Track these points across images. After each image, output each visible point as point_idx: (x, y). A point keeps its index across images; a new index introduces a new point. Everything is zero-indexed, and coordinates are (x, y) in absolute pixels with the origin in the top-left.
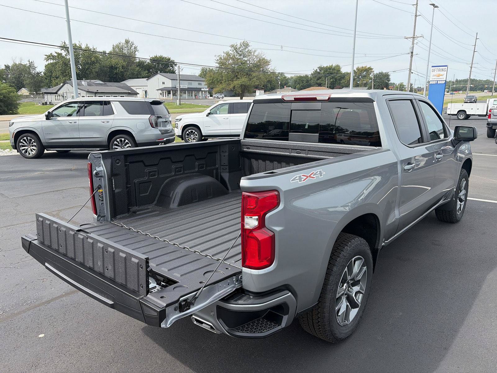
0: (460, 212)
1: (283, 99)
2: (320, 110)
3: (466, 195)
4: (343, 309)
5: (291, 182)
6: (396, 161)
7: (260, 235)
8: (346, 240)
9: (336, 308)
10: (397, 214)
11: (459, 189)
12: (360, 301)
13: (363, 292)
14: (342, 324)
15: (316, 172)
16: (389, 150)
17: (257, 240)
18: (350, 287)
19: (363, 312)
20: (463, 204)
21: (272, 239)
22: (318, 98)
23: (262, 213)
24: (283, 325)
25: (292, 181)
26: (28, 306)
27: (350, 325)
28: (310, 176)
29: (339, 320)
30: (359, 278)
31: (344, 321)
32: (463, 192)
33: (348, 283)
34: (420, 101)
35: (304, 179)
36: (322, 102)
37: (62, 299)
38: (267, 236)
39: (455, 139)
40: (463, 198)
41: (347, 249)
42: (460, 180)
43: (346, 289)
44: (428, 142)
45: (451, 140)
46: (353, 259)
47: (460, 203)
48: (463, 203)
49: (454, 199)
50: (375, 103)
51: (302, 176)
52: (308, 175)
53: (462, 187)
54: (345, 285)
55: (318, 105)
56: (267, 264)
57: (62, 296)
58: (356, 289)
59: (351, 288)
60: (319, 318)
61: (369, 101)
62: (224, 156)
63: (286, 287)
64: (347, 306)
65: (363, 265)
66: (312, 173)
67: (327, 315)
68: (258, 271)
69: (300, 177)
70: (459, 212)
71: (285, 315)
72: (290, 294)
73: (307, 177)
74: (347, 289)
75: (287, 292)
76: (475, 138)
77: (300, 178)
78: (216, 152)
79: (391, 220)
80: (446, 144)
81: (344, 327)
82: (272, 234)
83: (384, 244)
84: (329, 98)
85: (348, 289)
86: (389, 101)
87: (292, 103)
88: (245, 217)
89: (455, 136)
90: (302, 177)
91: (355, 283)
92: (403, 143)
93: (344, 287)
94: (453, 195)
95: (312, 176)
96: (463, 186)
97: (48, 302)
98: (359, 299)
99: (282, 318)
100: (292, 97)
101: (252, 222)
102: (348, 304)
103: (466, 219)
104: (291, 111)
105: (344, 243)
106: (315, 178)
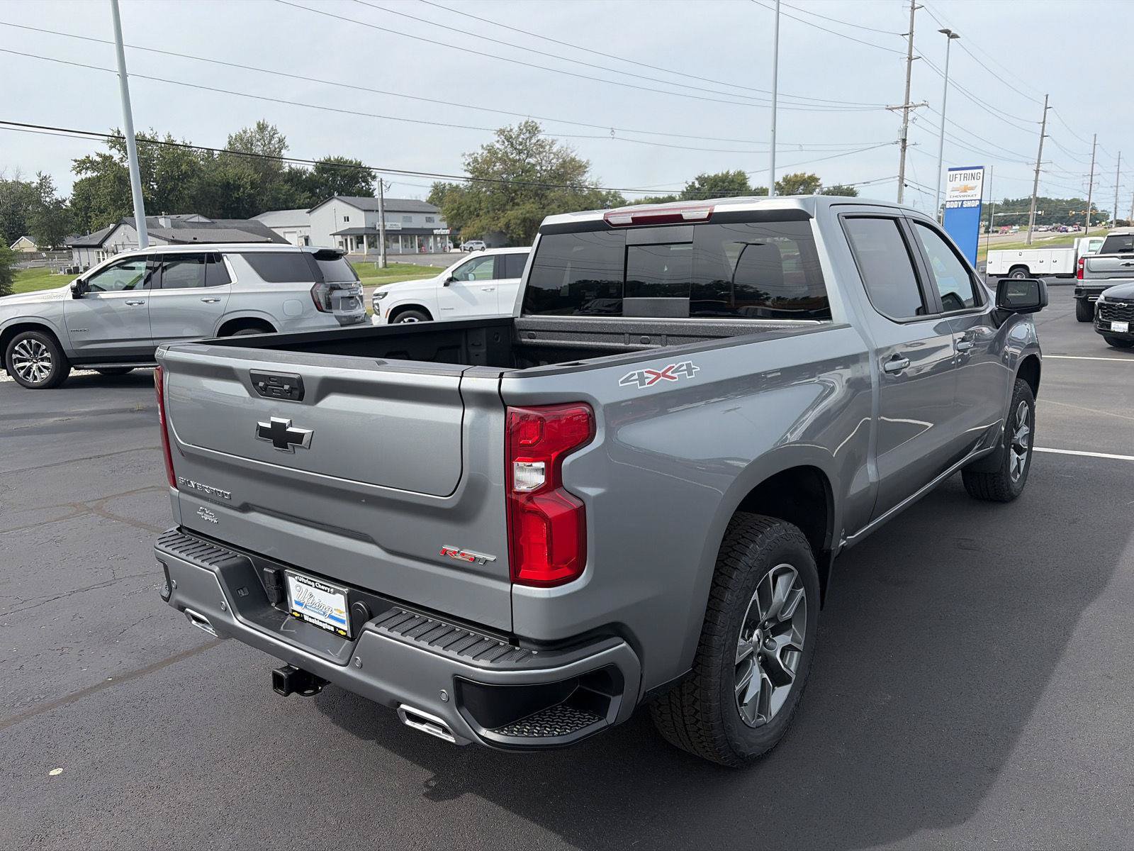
0: (1018, 476)
1: (607, 221)
2: (691, 243)
3: (1030, 438)
4: (753, 690)
5: (620, 385)
6: (862, 351)
7: (552, 507)
8: (752, 528)
9: (737, 688)
10: (871, 473)
11: (1013, 425)
12: (793, 668)
13: (800, 647)
14: (752, 723)
15: (679, 365)
16: (848, 326)
17: (544, 517)
18: (768, 637)
19: (802, 692)
20: (1025, 459)
21: (579, 515)
22: (686, 216)
23: (554, 455)
24: (611, 717)
25: (622, 383)
26: (25, 709)
27: (773, 724)
28: (664, 374)
29: (746, 714)
30: (789, 614)
31: (759, 717)
32: (1025, 430)
33: (763, 628)
34: (916, 222)
35: (650, 380)
36: (694, 225)
37: (105, 691)
38: (565, 510)
39: (999, 309)
40: (1024, 444)
41: (756, 550)
42: (1015, 405)
43: (759, 641)
44: (938, 313)
45: (991, 312)
46: (771, 573)
47: (1017, 456)
48: (1024, 456)
49: (1003, 446)
50: (813, 222)
51: (646, 372)
52: (661, 372)
53: (1020, 420)
54: (757, 632)
55: (686, 232)
56: (569, 573)
57: (105, 684)
58: (782, 640)
59: (771, 640)
60: (697, 711)
61: (800, 216)
62: (477, 355)
63: (614, 630)
64: (764, 680)
65: (796, 586)
66: (669, 366)
67: (715, 704)
68: (549, 591)
69: (641, 375)
70: (1016, 477)
71: (614, 695)
72: (624, 644)
73: (658, 376)
74: (761, 643)
75: (618, 639)
76: (1045, 305)
77: (642, 379)
78: (459, 347)
79: (857, 487)
80: (979, 321)
81: (758, 729)
82: (578, 504)
83: (845, 542)
84: (710, 214)
85: (764, 643)
86: (847, 217)
87: (627, 229)
88: (515, 464)
89: (998, 302)
90: (646, 375)
91: (777, 631)
92: (881, 312)
93: (755, 638)
94: (1001, 437)
95: (669, 373)
96: (1023, 417)
97: (73, 698)
98: (791, 664)
99: (607, 702)
100: (628, 214)
101: (530, 476)
102: (765, 676)
103: (1030, 491)
104: (627, 247)
105: (747, 535)
106: (677, 379)
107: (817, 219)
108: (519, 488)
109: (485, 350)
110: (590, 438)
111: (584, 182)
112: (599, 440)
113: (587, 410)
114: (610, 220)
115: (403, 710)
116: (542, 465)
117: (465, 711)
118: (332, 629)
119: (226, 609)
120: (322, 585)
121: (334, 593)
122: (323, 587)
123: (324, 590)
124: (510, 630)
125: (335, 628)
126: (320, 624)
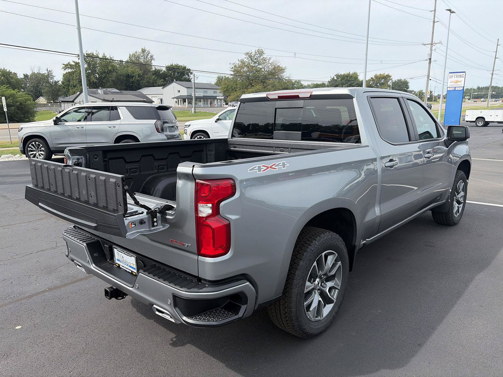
0: (458, 214)
1: (267, 97)
2: (303, 108)
3: (465, 197)
4: (314, 305)
5: (249, 171)
6: (374, 158)
7: (214, 223)
8: (316, 234)
9: (305, 304)
10: (377, 211)
11: (455, 190)
12: (335, 297)
13: (339, 288)
14: (313, 319)
15: (279, 163)
16: (368, 146)
17: (211, 228)
18: (323, 282)
19: (339, 308)
20: (462, 207)
21: (228, 227)
22: (300, 96)
23: (216, 201)
24: (240, 314)
25: (249, 170)
26: (10, 300)
27: (324, 321)
28: (271, 167)
29: (310, 315)
30: (333, 273)
31: (317, 317)
32: (462, 194)
33: (321, 278)
34: (408, 99)
35: (263, 169)
36: (304, 100)
37: (44, 294)
38: (221, 225)
39: (448, 139)
40: (461, 200)
41: (316, 244)
42: (456, 182)
43: (318, 284)
44: (416, 141)
45: (444, 140)
46: (323, 254)
47: (458, 205)
48: (461, 205)
49: (450, 201)
50: (354, 99)
51: (262, 166)
52: (269, 166)
53: (459, 189)
54: (318, 280)
55: (300, 103)
56: (223, 252)
57: (45, 291)
58: (329, 284)
59: (324, 283)
60: (286, 312)
61: (349, 97)
62: (211, 155)
63: (244, 277)
64: (319, 301)
65: (336, 261)
66: (273, 164)
67: (294, 310)
68: (214, 259)
69: (259, 167)
70: (457, 215)
71: (243, 305)
72: (248, 283)
73: (268, 168)
74: (320, 285)
75: (246, 281)
76: (468, 137)
77: (259, 169)
78: (203, 151)
79: (369, 217)
80: (438, 144)
81: (315, 322)
82: (228, 222)
83: (365, 241)
84: (311, 95)
85: (321, 285)
86: (371, 98)
87: (276, 101)
88: (199, 205)
89: (448, 136)
90: (262, 167)
91: (329, 279)
92: (385, 140)
93: (316, 282)
94: (449, 196)
95: (273, 167)
96: (461, 188)
97: (31, 297)
98: (335, 295)
99: (240, 308)
100: (276, 95)
101: (206, 210)
102: (320, 299)
103: (464, 221)
104: (276, 109)
105: (313, 237)
106: (277, 169)
107: (356, 98)
108: (201, 215)
109: (214, 153)
110: (233, 194)
111: (284, 76)
112: (237, 195)
113: (232, 182)
114: (269, 97)
115: (154, 308)
116: (210, 205)
117: (177, 309)
118: (131, 272)
119: (88, 261)
120: (126, 253)
121: (131, 257)
122: (127, 254)
123: (127, 255)
124: (197, 276)
125: (132, 271)
126: (126, 269)
